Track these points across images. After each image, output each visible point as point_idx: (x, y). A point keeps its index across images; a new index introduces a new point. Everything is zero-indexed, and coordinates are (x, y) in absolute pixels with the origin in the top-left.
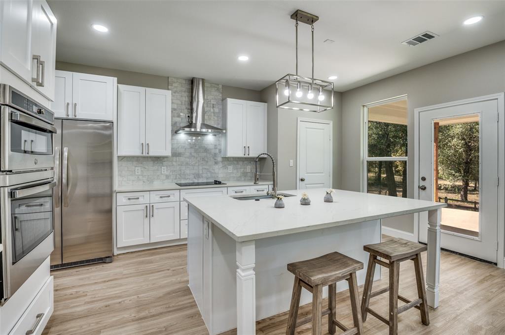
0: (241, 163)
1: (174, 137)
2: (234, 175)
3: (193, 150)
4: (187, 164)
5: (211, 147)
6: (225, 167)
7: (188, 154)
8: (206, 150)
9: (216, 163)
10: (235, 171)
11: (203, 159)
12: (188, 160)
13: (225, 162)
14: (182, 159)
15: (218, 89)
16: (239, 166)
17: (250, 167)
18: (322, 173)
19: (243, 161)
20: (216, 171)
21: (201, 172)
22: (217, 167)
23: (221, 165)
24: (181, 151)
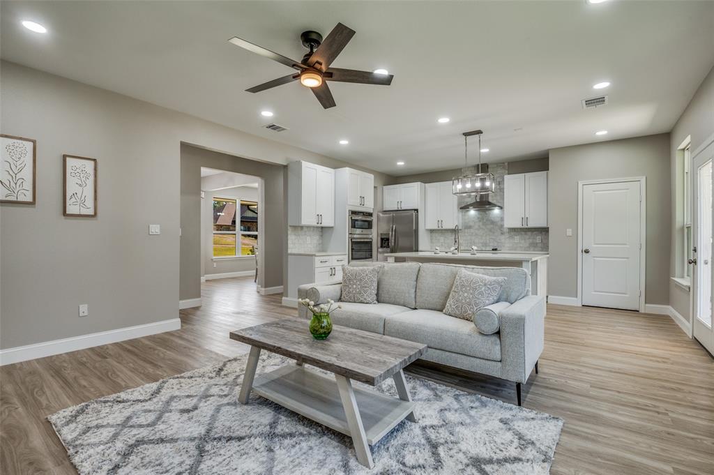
0: (529, 233)
1: (465, 215)
2: (521, 245)
3: (481, 224)
4: (476, 234)
5: (498, 219)
6: (511, 237)
7: (477, 227)
8: (493, 223)
9: (502, 234)
10: (523, 242)
11: (490, 231)
12: (477, 231)
13: (512, 233)
14: (472, 230)
15: (504, 168)
16: (527, 237)
17: (540, 237)
18: (625, 244)
19: (533, 232)
20: (503, 240)
21: (488, 242)
22: (503, 237)
23: (507, 235)
24: (471, 224)
